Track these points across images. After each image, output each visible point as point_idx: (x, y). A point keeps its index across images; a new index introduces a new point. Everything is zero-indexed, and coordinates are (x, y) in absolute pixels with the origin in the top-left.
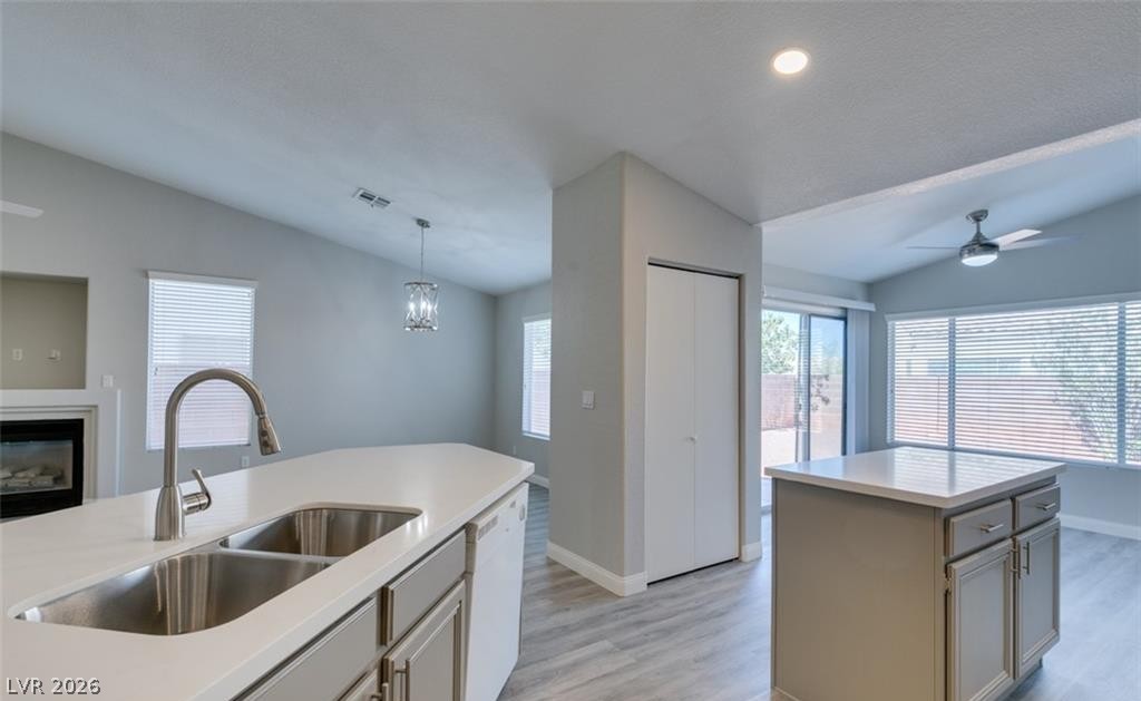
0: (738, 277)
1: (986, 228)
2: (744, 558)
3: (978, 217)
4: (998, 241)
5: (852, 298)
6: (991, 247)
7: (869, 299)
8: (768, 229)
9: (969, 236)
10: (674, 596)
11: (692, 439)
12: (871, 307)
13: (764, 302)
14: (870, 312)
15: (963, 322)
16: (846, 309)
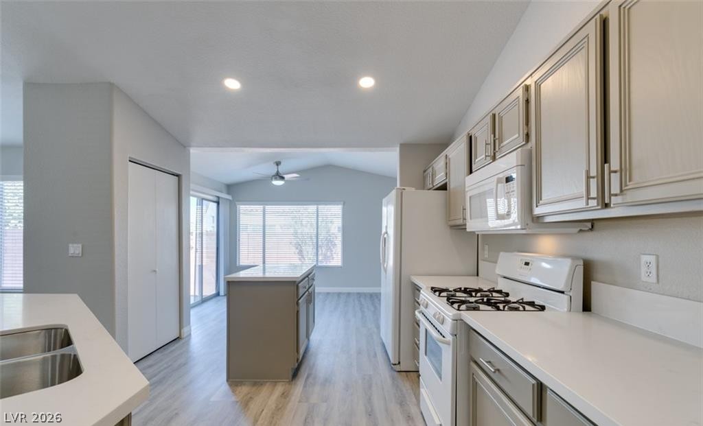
0: (178, 176)
1: (281, 169)
2: (182, 337)
3: (278, 164)
4: (285, 176)
5: (221, 192)
6: (282, 178)
7: (228, 193)
8: (193, 151)
9: (274, 172)
10: (150, 366)
11: (155, 271)
12: (229, 197)
13: (192, 192)
14: (230, 200)
15: (268, 208)
16: (218, 197)
